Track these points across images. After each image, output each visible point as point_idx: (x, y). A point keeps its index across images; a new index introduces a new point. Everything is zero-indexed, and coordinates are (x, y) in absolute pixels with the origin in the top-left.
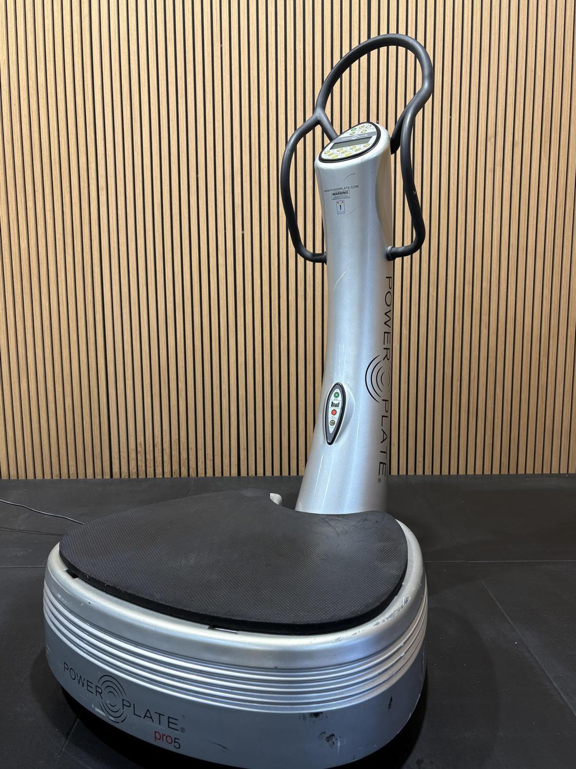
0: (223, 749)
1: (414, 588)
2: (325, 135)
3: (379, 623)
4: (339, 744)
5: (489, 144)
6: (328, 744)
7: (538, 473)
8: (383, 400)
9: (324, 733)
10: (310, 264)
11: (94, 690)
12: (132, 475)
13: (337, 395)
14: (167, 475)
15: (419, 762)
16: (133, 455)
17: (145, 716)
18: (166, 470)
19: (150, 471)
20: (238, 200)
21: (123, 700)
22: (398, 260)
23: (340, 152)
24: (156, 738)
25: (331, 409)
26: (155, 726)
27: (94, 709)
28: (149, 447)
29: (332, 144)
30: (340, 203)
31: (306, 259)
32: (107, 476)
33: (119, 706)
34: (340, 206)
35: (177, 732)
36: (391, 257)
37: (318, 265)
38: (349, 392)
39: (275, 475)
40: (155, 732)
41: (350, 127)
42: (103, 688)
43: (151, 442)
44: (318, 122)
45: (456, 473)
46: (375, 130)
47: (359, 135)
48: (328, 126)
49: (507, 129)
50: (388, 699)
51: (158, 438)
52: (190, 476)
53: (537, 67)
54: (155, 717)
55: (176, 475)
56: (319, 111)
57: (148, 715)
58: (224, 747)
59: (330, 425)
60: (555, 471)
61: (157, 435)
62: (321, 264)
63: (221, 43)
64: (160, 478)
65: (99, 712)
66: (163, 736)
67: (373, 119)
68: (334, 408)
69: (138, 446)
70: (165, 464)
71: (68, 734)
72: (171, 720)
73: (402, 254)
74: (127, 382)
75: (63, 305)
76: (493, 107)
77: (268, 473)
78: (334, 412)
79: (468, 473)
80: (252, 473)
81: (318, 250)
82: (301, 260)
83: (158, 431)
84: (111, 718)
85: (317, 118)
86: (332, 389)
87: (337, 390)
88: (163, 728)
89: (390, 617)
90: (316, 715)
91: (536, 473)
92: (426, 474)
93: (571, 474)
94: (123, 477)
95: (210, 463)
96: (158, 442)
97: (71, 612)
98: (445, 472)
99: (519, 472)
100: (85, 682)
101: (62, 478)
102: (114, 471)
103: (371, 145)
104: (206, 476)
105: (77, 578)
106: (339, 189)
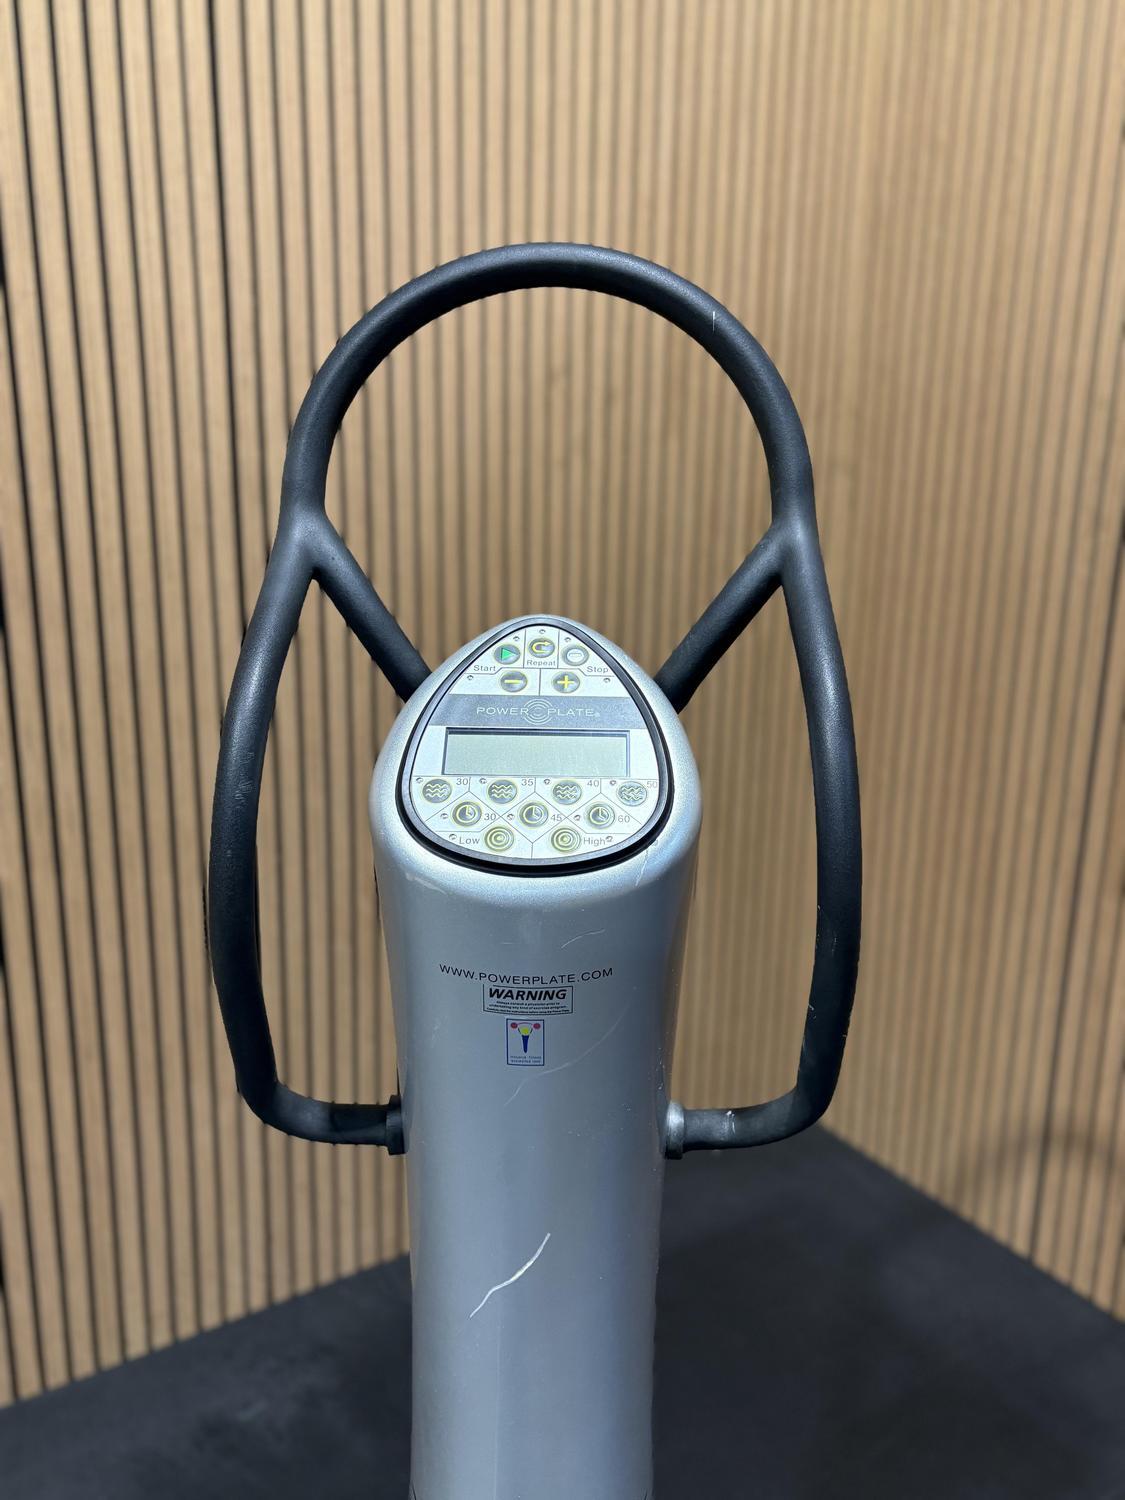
30: (525, 1028)
34: (525, 1039)
44: (314, 574)
85: (306, 555)
106: (527, 980)
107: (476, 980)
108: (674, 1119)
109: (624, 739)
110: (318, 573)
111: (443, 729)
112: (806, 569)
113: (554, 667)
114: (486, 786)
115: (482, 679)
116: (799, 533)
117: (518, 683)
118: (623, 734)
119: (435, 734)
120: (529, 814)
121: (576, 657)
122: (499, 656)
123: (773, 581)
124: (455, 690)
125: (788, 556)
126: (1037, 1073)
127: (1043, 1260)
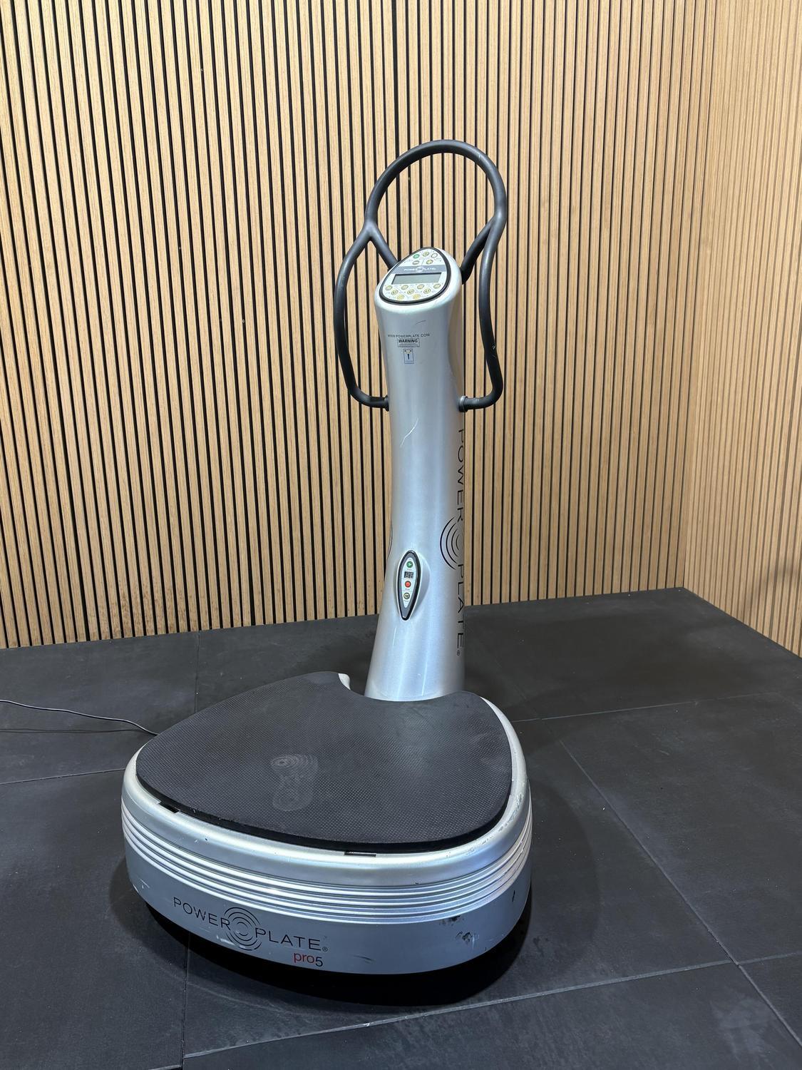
0: (366, 960)
1: (523, 784)
2: (380, 256)
3: (502, 827)
4: (474, 940)
5: (542, 210)
6: (464, 942)
7: (598, 594)
8: (459, 566)
9: (461, 933)
10: (366, 409)
11: (218, 922)
12: (116, 635)
13: (410, 565)
14: (161, 631)
15: (536, 941)
16: (114, 610)
17: (283, 941)
18: (159, 626)
19: (138, 628)
20: (236, 280)
21: (256, 929)
22: (470, 412)
23: (407, 291)
24: (295, 959)
25: (404, 580)
26: (296, 948)
27: (219, 940)
28: (136, 598)
29: (392, 276)
30: (408, 352)
31: (361, 402)
32: (82, 639)
33: (252, 934)
34: (409, 355)
35: (319, 951)
36: (464, 408)
37: (376, 411)
38: (424, 563)
39: (298, 620)
40: (295, 955)
41: (411, 253)
42: (230, 920)
43: (138, 592)
44: (371, 239)
45: (508, 601)
46: (443, 263)
47: (425, 267)
48: (383, 246)
49: (563, 192)
50: (512, 893)
51: (147, 587)
52: (192, 630)
53: (597, 115)
54: (295, 941)
55: (172, 630)
56: (370, 225)
57: (286, 939)
58: (368, 959)
59: (404, 599)
60: (616, 590)
61: (145, 584)
62: (379, 409)
63: (202, 67)
64: (152, 636)
65: (225, 942)
66: (304, 957)
67: (438, 244)
68: (407, 579)
69: (121, 598)
70: (158, 619)
71: (185, 967)
72: (311, 942)
73: (474, 407)
74: (101, 519)
75: (6, 425)
76: (547, 164)
77: (290, 619)
78: (408, 584)
79: (521, 600)
80: (269, 620)
81: (376, 394)
82: (355, 403)
83: (146, 579)
84: (241, 946)
85: (368, 233)
86: (404, 558)
87: (410, 559)
88: (304, 950)
89: (510, 819)
90: (454, 919)
91: (595, 594)
92: (474, 604)
93: (632, 592)
94: (103, 638)
95: (215, 614)
96: (147, 592)
97: (180, 848)
98: (496, 600)
99: (578, 595)
100: (207, 916)
101: (22, 646)
102: (91, 631)
103: (442, 286)
104: (211, 628)
105: (178, 813)
106: (407, 336)
107: (396, 338)
108: (462, 399)
109: (440, 275)
111: (395, 274)
113: (427, 258)
114: (401, 287)
115: (408, 263)
116: (499, 216)
117: (417, 263)
118: (441, 273)
120: (410, 292)
121: (434, 256)
123: (488, 232)
125: (494, 223)
126: (773, 541)
127: (774, 639)
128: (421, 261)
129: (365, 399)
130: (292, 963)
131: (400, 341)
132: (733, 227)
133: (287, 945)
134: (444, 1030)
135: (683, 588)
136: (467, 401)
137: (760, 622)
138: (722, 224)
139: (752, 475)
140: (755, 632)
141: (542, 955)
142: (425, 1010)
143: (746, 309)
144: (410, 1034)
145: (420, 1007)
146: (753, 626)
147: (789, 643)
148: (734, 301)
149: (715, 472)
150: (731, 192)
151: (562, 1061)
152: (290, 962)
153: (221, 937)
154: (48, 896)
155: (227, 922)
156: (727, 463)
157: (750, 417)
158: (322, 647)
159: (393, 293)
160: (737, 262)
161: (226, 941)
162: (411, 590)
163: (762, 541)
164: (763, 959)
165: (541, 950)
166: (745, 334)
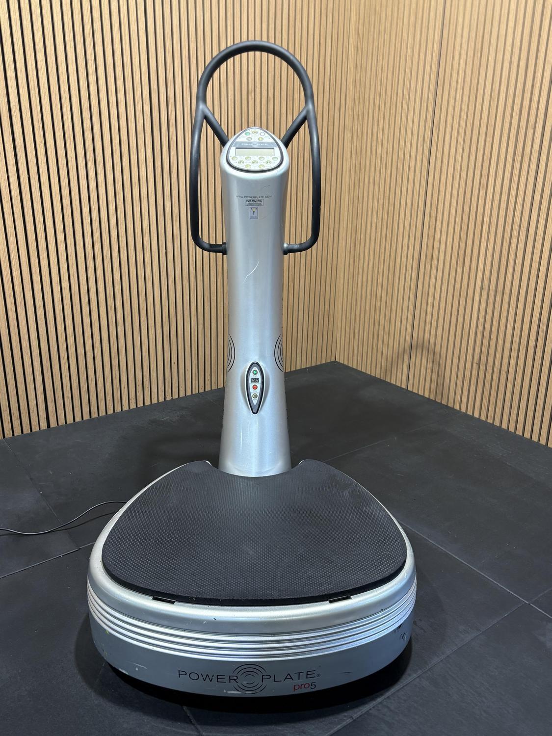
6: (402, 640)
9: (402, 635)
11: (226, 680)
13: (255, 372)
17: (285, 679)
21: (262, 676)
23: (251, 161)
24: (295, 689)
25: (251, 384)
30: (254, 210)
33: (258, 681)
34: (254, 212)
35: (313, 678)
36: (287, 252)
38: (265, 369)
40: (295, 686)
42: (239, 675)
46: (272, 140)
47: (258, 142)
57: (288, 677)
59: (253, 398)
66: (301, 685)
68: (254, 383)
71: (192, 722)
72: (308, 673)
73: (295, 251)
78: (255, 387)
84: (249, 692)
86: (250, 368)
87: (255, 368)
90: (400, 626)
93: (308, 367)
95: (17, 423)
100: (214, 678)
103: (279, 159)
104: (13, 435)
105: (175, 603)
106: (254, 197)
107: (244, 198)
108: (285, 245)
109: (273, 150)
110: (206, 117)
111: (235, 148)
112: (312, 114)
113: (258, 136)
114: (244, 158)
115: (242, 138)
116: (310, 106)
117: (250, 139)
118: (273, 149)
119: (233, 149)
120: (253, 162)
121: (263, 134)
122: (246, 134)
123: (305, 119)
124: (237, 140)
125: (308, 112)
126: (408, 327)
127: (410, 389)
128: (253, 138)
129: (207, 246)
130: (292, 692)
131: (248, 201)
132: (369, 119)
133: (289, 681)
134: (404, 704)
135: (335, 361)
136: (291, 247)
137: (398, 379)
138: (360, 118)
139: (390, 286)
140: (395, 386)
141: (425, 632)
142: (382, 695)
143: (383, 176)
144: (385, 715)
145: (377, 694)
146: (393, 382)
147: (421, 390)
148: (373, 169)
149: (360, 284)
150: (367, 96)
151: (484, 699)
152: (291, 692)
153: (227, 690)
154: (28, 699)
155: (235, 678)
156: (370, 278)
157: (388, 247)
158: (119, 438)
159: (240, 162)
160: (374, 144)
161: (233, 692)
162: (258, 391)
163: (399, 327)
164: (539, 596)
165: (422, 629)
166: (383, 192)
